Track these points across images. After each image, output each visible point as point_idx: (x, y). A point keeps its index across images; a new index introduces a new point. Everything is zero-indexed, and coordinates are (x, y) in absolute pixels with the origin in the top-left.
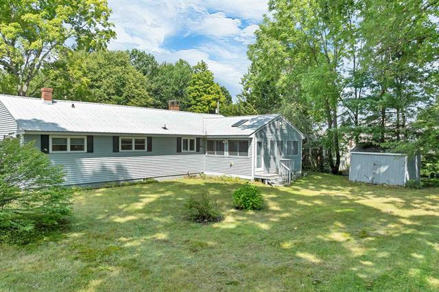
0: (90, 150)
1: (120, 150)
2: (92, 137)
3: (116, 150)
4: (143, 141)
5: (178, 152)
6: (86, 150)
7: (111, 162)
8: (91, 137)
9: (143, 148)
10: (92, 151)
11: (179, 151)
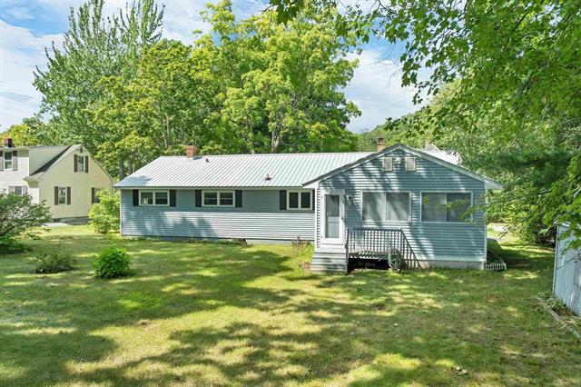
0: (173, 204)
1: (203, 205)
2: (175, 191)
3: (198, 204)
4: (231, 195)
5: (281, 209)
6: (169, 204)
7: (193, 217)
8: (173, 191)
9: (230, 203)
10: (175, 206)
11: (283, 208)
